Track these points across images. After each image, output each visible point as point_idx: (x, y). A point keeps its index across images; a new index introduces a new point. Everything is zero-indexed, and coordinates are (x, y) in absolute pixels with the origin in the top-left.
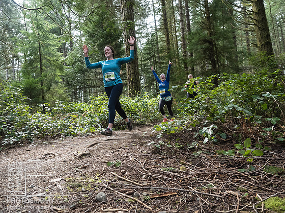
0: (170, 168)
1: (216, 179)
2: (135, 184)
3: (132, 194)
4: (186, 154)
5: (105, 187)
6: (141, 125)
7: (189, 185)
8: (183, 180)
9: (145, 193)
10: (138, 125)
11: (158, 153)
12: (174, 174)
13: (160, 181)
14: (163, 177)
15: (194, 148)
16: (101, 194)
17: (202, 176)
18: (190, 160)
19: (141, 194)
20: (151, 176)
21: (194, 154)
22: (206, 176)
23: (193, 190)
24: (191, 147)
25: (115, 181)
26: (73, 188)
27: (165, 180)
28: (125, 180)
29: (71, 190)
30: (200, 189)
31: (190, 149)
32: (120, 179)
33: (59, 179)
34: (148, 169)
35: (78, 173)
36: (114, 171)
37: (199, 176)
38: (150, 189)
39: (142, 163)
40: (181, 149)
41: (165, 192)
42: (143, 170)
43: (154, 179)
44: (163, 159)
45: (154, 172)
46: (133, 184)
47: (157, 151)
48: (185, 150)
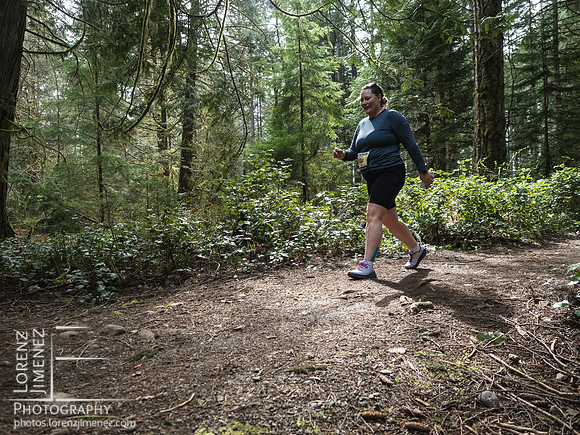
2: (546, 389)
3: (545, 407)
9: (572, 412)
16: (488, 394)
19: (564, 410)
26: (433, 371)
29: (431, 374)
32: (512, 372)
34: (564, 361)
35: (428, 343)
36: (494, 353)
39: (549, 345)
42: (555, 362)
45: (578, 371)
46: (541, 386)
47: (575, 323)
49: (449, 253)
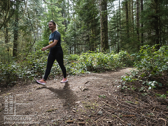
0: (130, 102)
1: (155, 110)
2: (114, 109)
3: (114, 113)
4: (138, 94)
5: (101, 109)
6: (109, 70)
7: (141, 112)
8: (138, 109)
9: (120, 114)
10: (108, 70)
11: (123, 92)
12: (133, 105)
13: (126, 108)
14: (127, 106)
15: (142, 91)
16: (100, 112)
17: (147, 108)
18: (140, 98)
19: (118, 114)
20: (121, 105)
21: (142, 94)
22: (149, 108)
23: (143, 115)
24: (141, 90)
25: (104, 106)
26: (87, 107)
27: (128, 108)
28: (109, 106)
29: (86, 108)
30: (146, 115)
31: (140, 91)
32: (107, 105)
33: (79, 102)
34: (119, 101)
35: (86, 99)
36: (103, 100)
37: (146, 108)
38: (122, 112)
39: (116, 97)
40: (135, 90)
41: (129, 114)
42: (117, 101)
43: (123, 107)
44: (126, 96)
45: (122, 103)
46: (113, 108)
47: (122, 91)
48: (137, 91)
49: (94, 74)
